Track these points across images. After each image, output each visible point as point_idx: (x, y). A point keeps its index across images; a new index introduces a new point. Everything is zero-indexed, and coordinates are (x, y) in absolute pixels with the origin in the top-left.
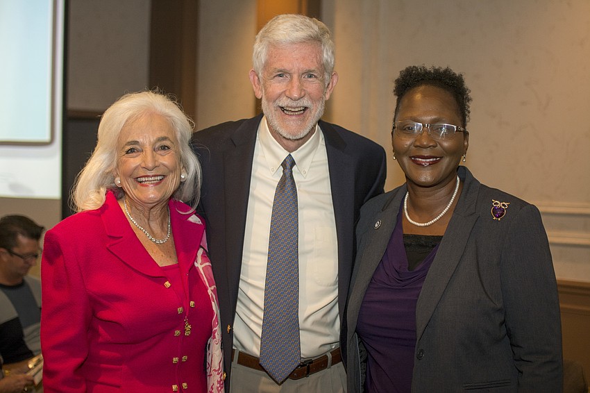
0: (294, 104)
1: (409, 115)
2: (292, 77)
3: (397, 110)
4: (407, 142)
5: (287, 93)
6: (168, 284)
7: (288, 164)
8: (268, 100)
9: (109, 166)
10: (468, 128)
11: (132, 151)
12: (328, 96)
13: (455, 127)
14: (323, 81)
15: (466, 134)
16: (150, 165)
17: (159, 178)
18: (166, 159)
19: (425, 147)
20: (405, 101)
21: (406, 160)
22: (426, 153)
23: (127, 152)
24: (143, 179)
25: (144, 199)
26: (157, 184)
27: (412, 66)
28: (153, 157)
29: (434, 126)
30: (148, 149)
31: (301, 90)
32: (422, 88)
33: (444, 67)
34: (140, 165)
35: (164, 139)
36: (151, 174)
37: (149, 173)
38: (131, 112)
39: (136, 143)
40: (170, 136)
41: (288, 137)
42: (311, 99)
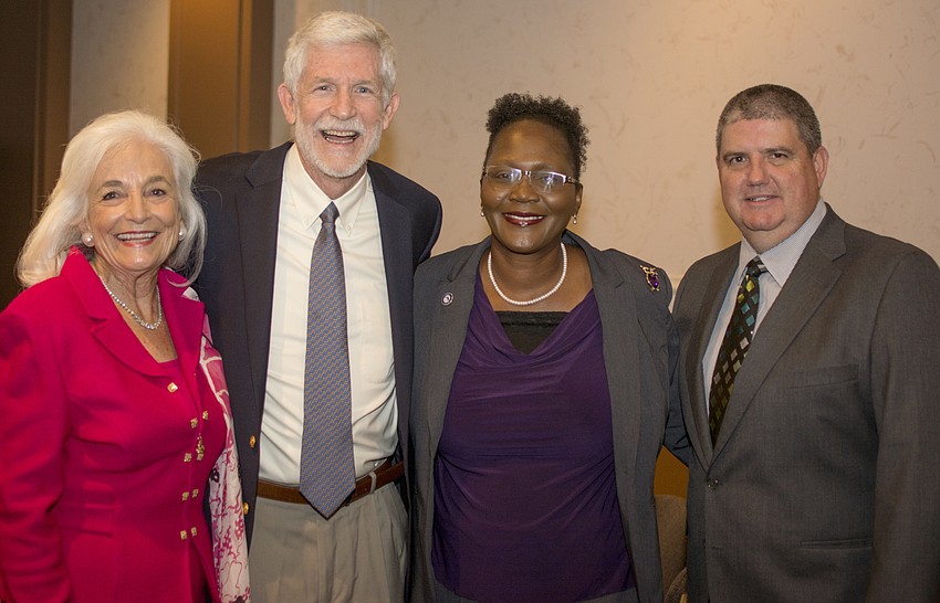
0: (342, 127)
1: (505, 158)
2: (338, 90)
3: (489, 152)
4: (501, 194)
5: (332, 111)
6: (173, 387)
7: (330, 216)
8: (305, 121)
9: (76, 216)
10: (582, 180)
11: (110, 196)
12: (386, 125)
13: (564, 177)
14: (380, 98)
15: (579, 187)
16: (139, 216)
17: (150, 235)
18: (161, 209)
19: (523, 201)
20: (500, 138)
21: (497, 217)
22: (525, 209)
23: (105, 198)
24: (129, 236)
25: (128, 265)
26: (148, 243)
27: (513, 93)
28: (143, 204)
29: (537, 174)
30: (136, 194)
31: (352, 107)
32: (525, 123)
33: (554, 97)
34: (124, 216)
35: (159, 179)
36: (140, 230)
37: (136, 228)
38: (111, 141)
39: (118, 183)
40: (166, 176)
41: (330, 174)
42: (364, 121)
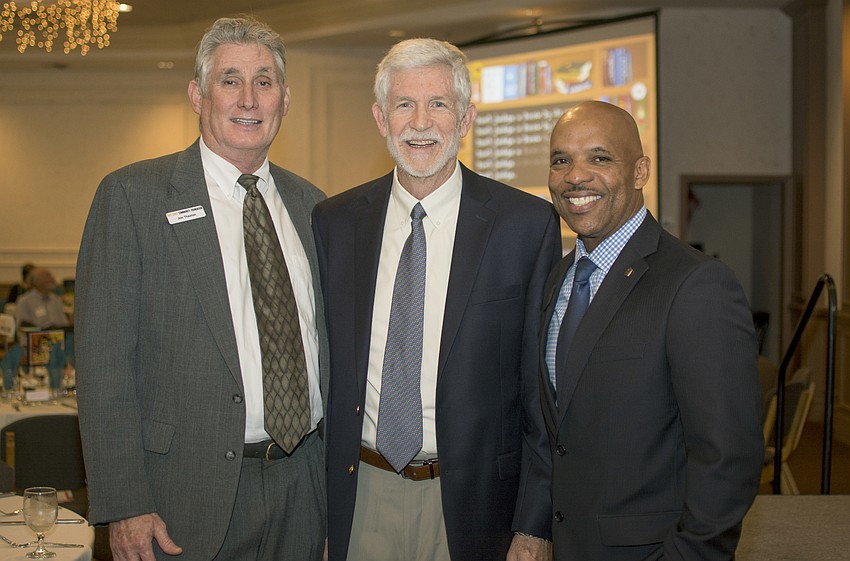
0: (420, 136)
2: (417, 106)
5: (412, 124)
7: (418, 215)
31: (428, 120)
42: (441, 131)
